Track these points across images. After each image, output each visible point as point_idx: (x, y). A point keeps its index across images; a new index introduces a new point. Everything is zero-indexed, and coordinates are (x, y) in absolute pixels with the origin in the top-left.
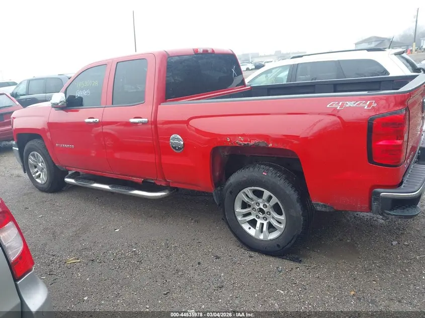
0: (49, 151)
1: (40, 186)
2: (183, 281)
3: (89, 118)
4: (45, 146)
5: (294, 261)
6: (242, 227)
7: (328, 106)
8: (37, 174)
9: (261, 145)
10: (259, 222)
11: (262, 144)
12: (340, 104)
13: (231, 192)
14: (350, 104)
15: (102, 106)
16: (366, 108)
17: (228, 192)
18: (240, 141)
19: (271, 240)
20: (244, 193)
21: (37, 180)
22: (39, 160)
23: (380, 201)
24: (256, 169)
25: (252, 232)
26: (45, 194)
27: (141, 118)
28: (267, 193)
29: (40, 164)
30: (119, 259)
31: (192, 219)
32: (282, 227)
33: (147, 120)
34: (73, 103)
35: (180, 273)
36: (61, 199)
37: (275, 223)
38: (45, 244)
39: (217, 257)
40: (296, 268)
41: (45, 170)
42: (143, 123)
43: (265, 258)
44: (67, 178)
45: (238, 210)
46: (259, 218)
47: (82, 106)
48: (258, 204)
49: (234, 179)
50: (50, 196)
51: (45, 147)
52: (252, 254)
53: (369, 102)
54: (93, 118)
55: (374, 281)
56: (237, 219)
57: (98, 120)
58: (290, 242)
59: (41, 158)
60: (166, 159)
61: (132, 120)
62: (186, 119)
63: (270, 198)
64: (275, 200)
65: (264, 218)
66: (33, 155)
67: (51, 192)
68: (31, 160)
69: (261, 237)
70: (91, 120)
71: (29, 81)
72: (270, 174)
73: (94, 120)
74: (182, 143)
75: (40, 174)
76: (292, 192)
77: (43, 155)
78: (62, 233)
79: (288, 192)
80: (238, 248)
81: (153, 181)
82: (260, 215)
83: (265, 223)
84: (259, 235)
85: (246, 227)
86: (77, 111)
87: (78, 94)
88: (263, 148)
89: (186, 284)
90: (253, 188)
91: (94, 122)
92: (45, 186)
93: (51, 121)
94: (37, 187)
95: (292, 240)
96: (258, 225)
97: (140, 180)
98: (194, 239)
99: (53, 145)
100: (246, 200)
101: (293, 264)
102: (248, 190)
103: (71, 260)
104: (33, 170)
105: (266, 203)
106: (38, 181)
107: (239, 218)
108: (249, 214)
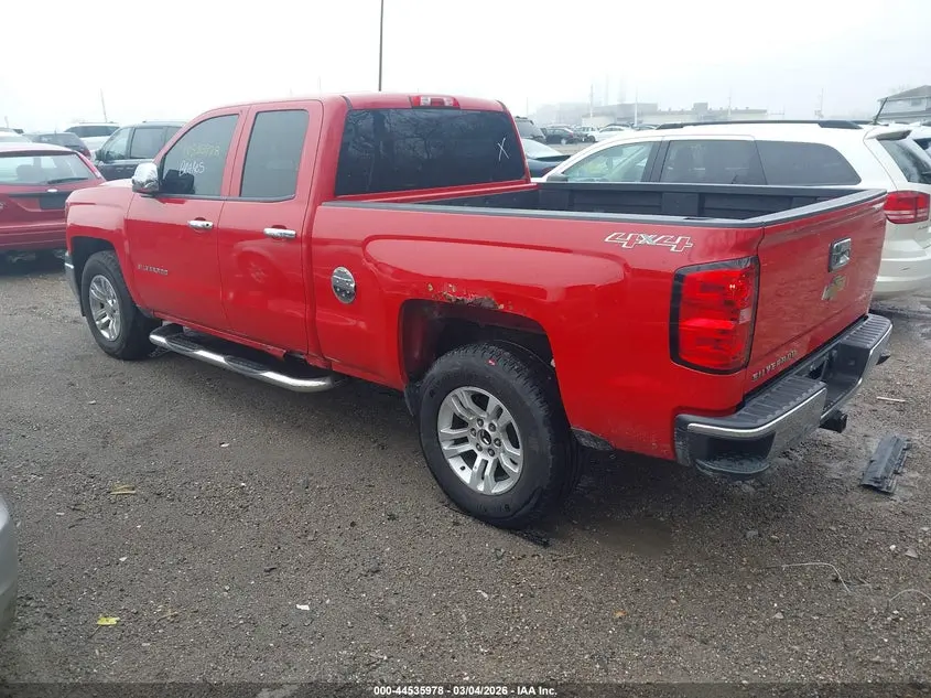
0: (125, 277)
1: (106, 344)
2: (310, 552)
3: (197, 219)
4: (119, 267)
5: (535, 543)
6: (448, 464)
7: (607, 240)
8: (104, 320)
9: (487, 305)
10: (480, 457)
11: (487, 301)
12: (629, 238)
13: (432, 393)
14: (646, 239)
15: (220, 197)
16: (673, 249)
17: (428, 390)
18: (450, 293)
19: (497, 495)
20: (456, 396)
21: (102, 332)
22: (109, 293)
23: (687, 439)
24: (479, 352)
25: (466, 476)
26: (113, 362)
27: (284, 228)
28: (494, 402)
29: (110, 302)
30: (209, 498)
31: (375, 442)
32: (516, 471)
33: (294, 233)
34: (172, 186)
35: (310, 538)
36: (139, 375)
37: (506, 464)
38: (84, 456)
39: (392, 517)
40: (533, 556)
41: (117, 313)
42: (288, 239)
43: (483, 528)
44: (154, 334)
45: (445, 429)
46: (480, 449)
47: (193, 193)
48: (481, 421)
49: (440, 367)
50: (122, 366)
51: (118, 269)
52: (462, 518)
53: (680, 238)
54: (203, 220)
55: (673, 598)
56: (440, 447)
57: (211, 224)
58: (527, 503)
59: (112, 292)
60: (324, 316)
61: (269, 231)
62: (362, 238)
63: (499, 411)
64: (507, 416)
65: (489, 450)
66: (99, 282)
67: (125, 360)
68: (95, 291)
69: (481, 488)
70: (199, 224)
71: (134, 130)
72: (501, 363)
73: (205, 223)
74: (353, 285)
75: (109, 321)
76: (538, 403)
77: (114, 283)
78: (121, 437)
79: (528, 404)
80: (440, 505)
81: (302, 357)
82: (483, 445)
83: (491, 461)
84: (478, 483)
85: (456, 465)
86: (182, 202)
87: (185, 168)
88: (489, 310)
89: (314, 559)
90: (471, 389)
91: (204, 229)
92: (116, 345)
93: (132, 216)
94: (102, 346)
95: (530, 499)
96: (478, 463)
97: (279, 352)
98: (363, 480)
99: (132, 265)
100: (459, 410)
101: (531, 547)
102: (463, 393)
103: (120, 489)
104: (96, 312)
105: (494, 422)
106: (105, 334)
107: (445, 447)
108: (464, 440)
